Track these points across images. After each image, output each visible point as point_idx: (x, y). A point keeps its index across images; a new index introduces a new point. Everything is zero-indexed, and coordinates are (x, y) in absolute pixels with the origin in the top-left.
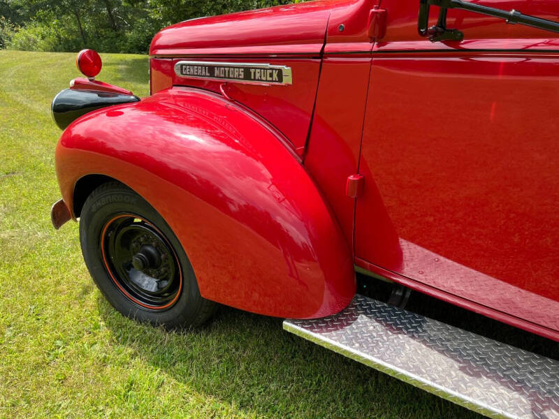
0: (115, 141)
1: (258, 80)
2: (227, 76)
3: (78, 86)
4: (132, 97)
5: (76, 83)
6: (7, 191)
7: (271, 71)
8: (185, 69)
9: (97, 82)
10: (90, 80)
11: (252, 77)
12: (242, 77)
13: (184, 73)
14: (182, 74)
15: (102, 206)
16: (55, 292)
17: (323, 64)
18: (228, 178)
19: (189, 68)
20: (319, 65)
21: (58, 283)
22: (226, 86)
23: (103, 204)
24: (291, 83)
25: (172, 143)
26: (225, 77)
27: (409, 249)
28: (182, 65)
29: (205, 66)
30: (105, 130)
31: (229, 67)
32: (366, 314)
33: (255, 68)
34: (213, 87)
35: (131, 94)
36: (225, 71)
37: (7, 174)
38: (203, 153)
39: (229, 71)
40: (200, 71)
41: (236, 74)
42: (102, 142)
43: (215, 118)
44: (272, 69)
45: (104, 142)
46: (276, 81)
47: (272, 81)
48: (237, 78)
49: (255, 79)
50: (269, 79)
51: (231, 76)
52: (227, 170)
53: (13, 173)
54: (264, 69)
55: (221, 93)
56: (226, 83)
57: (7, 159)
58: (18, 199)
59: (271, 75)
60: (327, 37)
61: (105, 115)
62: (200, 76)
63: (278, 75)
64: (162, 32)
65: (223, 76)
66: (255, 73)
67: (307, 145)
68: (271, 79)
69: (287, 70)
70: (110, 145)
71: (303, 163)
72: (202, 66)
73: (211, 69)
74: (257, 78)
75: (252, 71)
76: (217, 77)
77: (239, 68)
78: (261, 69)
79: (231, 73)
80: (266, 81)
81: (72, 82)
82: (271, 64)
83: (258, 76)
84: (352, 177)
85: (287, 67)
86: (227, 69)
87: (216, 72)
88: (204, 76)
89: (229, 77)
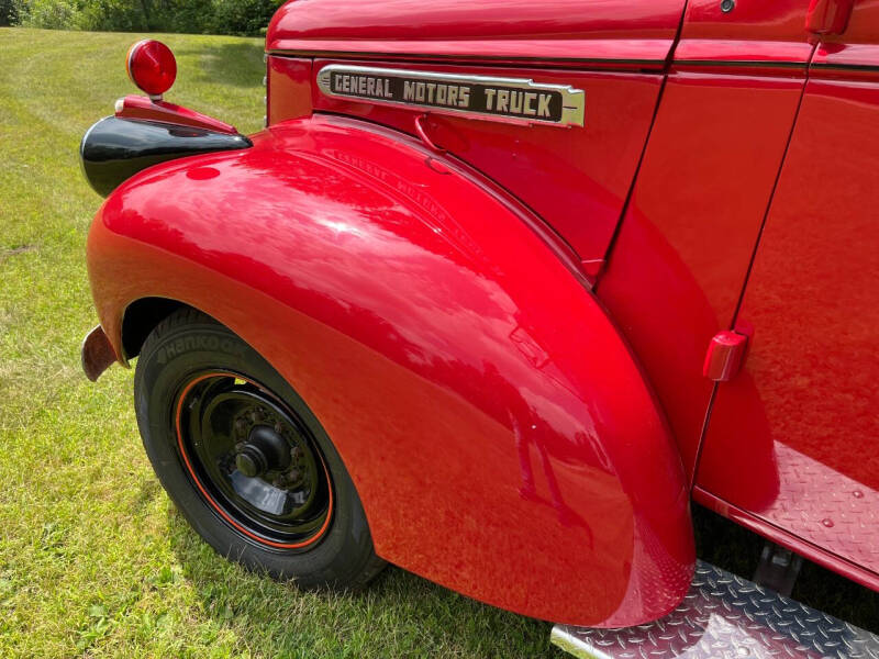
0: (198, 229)
1: (503, 113)
2: (430, 100)
3: (130, 112)
4: (237, 139)
5: (126, 105)
6: (12, 281)
7: (534, 96)
8: (341, 81)
9: (167, 105)
10: (154, 101)
11: (489, 105)
12: (465, 103)
13: (337, 88)
14: (333, 89)
15: (178, 355)
16: (92, 495)
17: (668, 84)
18: (421, 310)
19: (349, 81)
20: (657, 87)
21: (96, 475)
22: (428, 119)
23: (179, 351)
24: (580, 123)
25: (311, 240)
26: (426, 102)
27: (796, 467)
28: (334, 73)
29: (383, 77)
30: (184, 206)
31: (437, 82)
32: (722, 612)
33: (497, 88)
34: (399, 121)
35: (234, 132)
36: (427, 90)
37: (14, 248)
38: (367, 259)
39: (435, 91)
40: (370, 88)
41: (452, 97)
42: (176, 231)
43: (400, 186)
44: (538, 92)
45: (180, 230)
46: (544, 118)
47: (536, 116)
48: (453, 107)
49: (494, 111)
50: (528, 110)
51: (440, 100)
52: (420, 295)
53: (24, 247)
54: (518, 90)
55: (414, 134)
56: (428, 113)
57: (15, 221)
58: (30, 297)
59: (534, 104)
60: (686, 23)
61: (184, 173)
62: (371, 96)
63: (550, 105)
64: (288, 6)
65: (422, 99)
66: (495, 98)
67: (608, 256)
68: (533, 112)
69: (573, 96)
70: (191, 237)
71: (594, 290)
72: (376, 76)
73: (396, 84)
74: (499, 108)
75: (490, 93)
76: (409, 101)
77: (459, 84)
78: (510, 89)
79: (439, 95)
80: (521, 115)
81: (119, 104)
82: (534, 81)
83: (501, 104)
84: (721, 337)
85: (575, 88)
86: (431, 86)
87: (408, 90)
88: (379, 97)
89: (435, 103)
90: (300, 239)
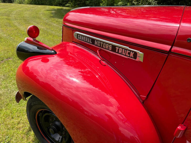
0: (41, 77)
1: (120, 54)
4: (53, 52)
5: (27, 40)
7: (129, 52)
8: (79, 36)
9: (37, 41)
10: (34, 40)
11: (117, 51)
12: (111, 49)
13: (79, 38)
14: (77, 38)
19: (81, 37)
20: (166, 57)
22: (100, 51)
24: (142, 61)
26: (100, 47)
28: (78, 34)
29: (90, 38)
31: (103, 42)
33: (119, 47)
34: (94, 50)
35: (52, 50)
36: (101, 44)
37: (7, 59)
39: (103, 44)
40: (87, 40)
41: (107, 47)
42: (35, 75)
43: (93, 66)
44: (131, 51)
46: (132, 57)
47: (129, 57)
48: (107, 49)
49: (118, 53)
50: (127, 55)
51: (104, 47)
53: (9, 58)
54: (125, 49)
56: (101, 49)
59: (129, 53)
60: (176, 41)
62: (87, 42)
63: (134, 55)
65: (99, 45)
66: (118, 50)
67: (148, 96)
68: (129, 55)
69: (140, 54)
70: (38, 78)
71: (143, 103)
72: (88, 37)
73: (93, 40)
74: (119, 52)
75: (117, 48)
76: (96, 45)
77: (109, 44)
78: (123, 48)
79: (104, 46)
80: (125, 55)
83: (120, 51)
84: (180, 127)
85: (141, 52)
86: (102, 43)
87: (96, 43)
88: (89, 43)
89: (102, 47)
90: (63, 82)
